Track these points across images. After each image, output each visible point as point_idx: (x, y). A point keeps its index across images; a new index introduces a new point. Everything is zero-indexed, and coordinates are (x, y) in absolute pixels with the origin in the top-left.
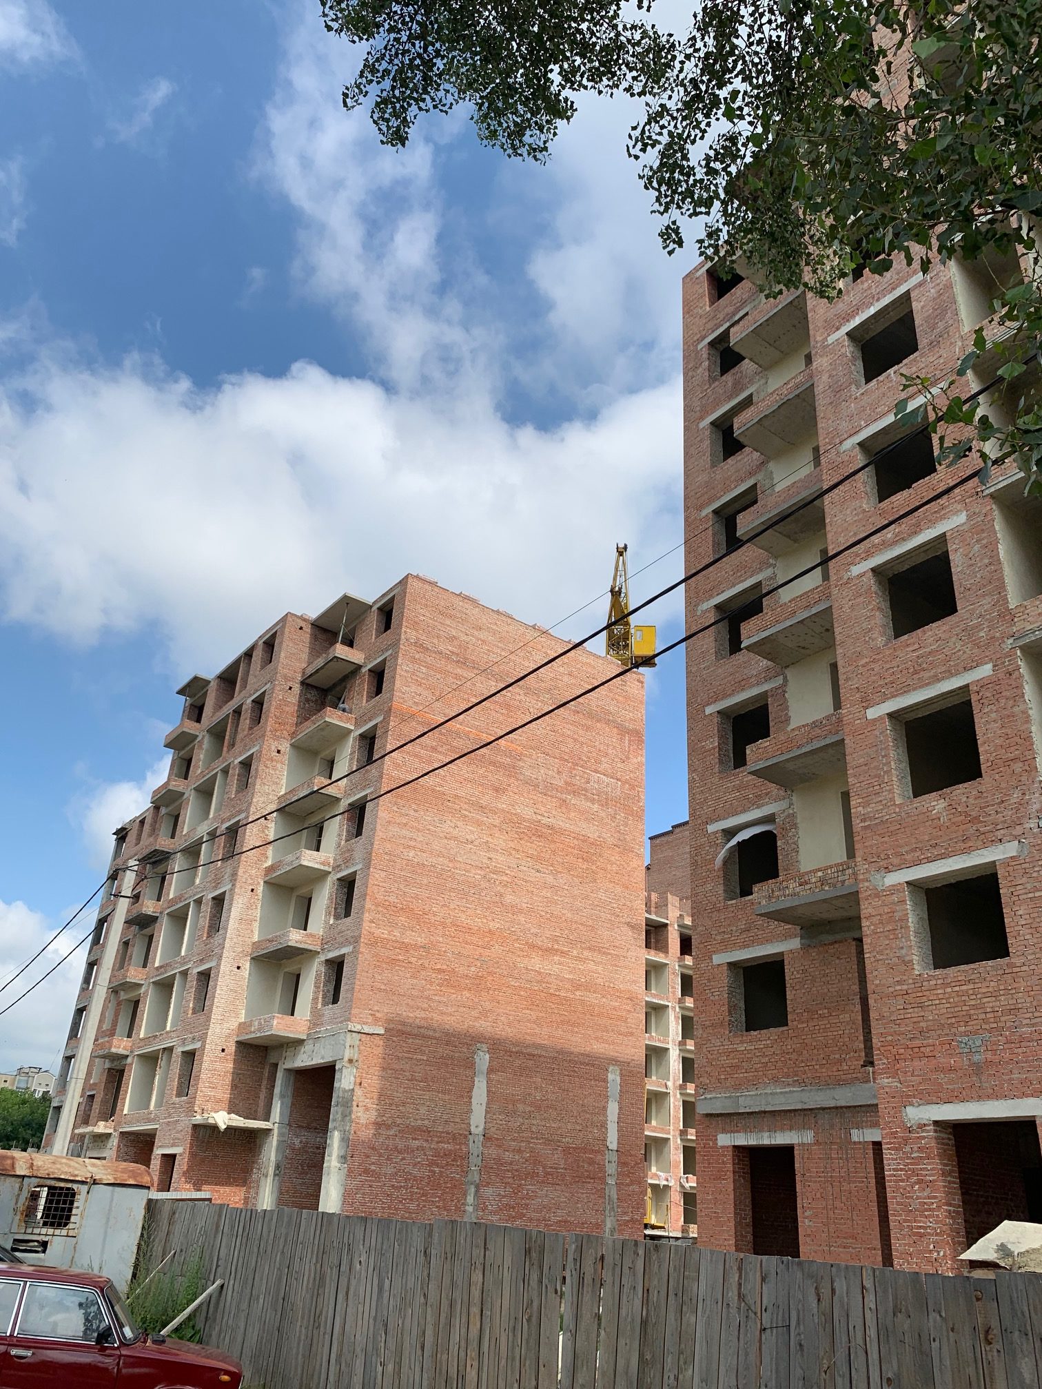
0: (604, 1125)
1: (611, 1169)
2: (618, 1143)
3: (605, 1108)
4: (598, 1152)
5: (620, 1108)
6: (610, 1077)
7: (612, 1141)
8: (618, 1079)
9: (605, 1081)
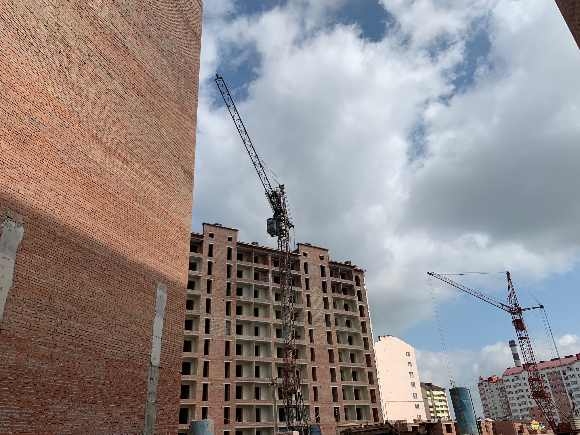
0: (149, 340)
1: (153, 386)
2: (161, 360)
3: (151, 322)
4: (141, 367)
5: (165, 325)
6: (159, 292)
7: (156, 357)
8: (165, 296)
9: (154, 295)
